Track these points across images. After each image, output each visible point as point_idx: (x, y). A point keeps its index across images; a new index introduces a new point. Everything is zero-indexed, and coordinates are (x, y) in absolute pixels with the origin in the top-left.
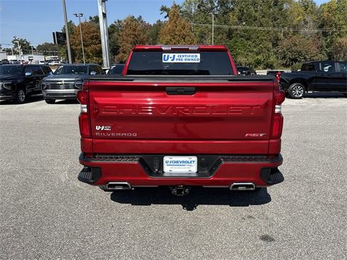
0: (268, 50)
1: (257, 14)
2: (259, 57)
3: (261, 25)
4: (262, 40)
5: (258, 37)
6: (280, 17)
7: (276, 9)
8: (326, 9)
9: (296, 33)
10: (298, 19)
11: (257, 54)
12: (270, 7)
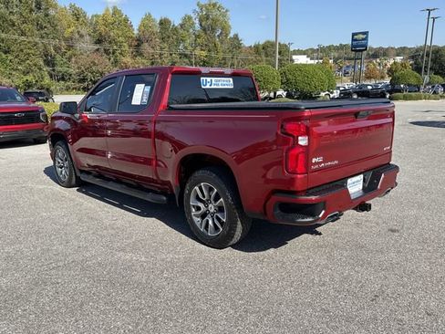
0: (40, 69)
1: (14, 18)
2: (30, 78)
3: (23, 34)
4: (29, 54)
5: (22, 50)
6: (47, 25)
7: (41, 14)
8: (101, 22)
9: (70, 47)
10: (70, 30)
11: (26, 73)
12: (31, 11)
